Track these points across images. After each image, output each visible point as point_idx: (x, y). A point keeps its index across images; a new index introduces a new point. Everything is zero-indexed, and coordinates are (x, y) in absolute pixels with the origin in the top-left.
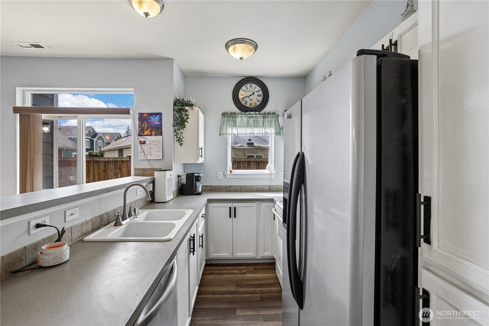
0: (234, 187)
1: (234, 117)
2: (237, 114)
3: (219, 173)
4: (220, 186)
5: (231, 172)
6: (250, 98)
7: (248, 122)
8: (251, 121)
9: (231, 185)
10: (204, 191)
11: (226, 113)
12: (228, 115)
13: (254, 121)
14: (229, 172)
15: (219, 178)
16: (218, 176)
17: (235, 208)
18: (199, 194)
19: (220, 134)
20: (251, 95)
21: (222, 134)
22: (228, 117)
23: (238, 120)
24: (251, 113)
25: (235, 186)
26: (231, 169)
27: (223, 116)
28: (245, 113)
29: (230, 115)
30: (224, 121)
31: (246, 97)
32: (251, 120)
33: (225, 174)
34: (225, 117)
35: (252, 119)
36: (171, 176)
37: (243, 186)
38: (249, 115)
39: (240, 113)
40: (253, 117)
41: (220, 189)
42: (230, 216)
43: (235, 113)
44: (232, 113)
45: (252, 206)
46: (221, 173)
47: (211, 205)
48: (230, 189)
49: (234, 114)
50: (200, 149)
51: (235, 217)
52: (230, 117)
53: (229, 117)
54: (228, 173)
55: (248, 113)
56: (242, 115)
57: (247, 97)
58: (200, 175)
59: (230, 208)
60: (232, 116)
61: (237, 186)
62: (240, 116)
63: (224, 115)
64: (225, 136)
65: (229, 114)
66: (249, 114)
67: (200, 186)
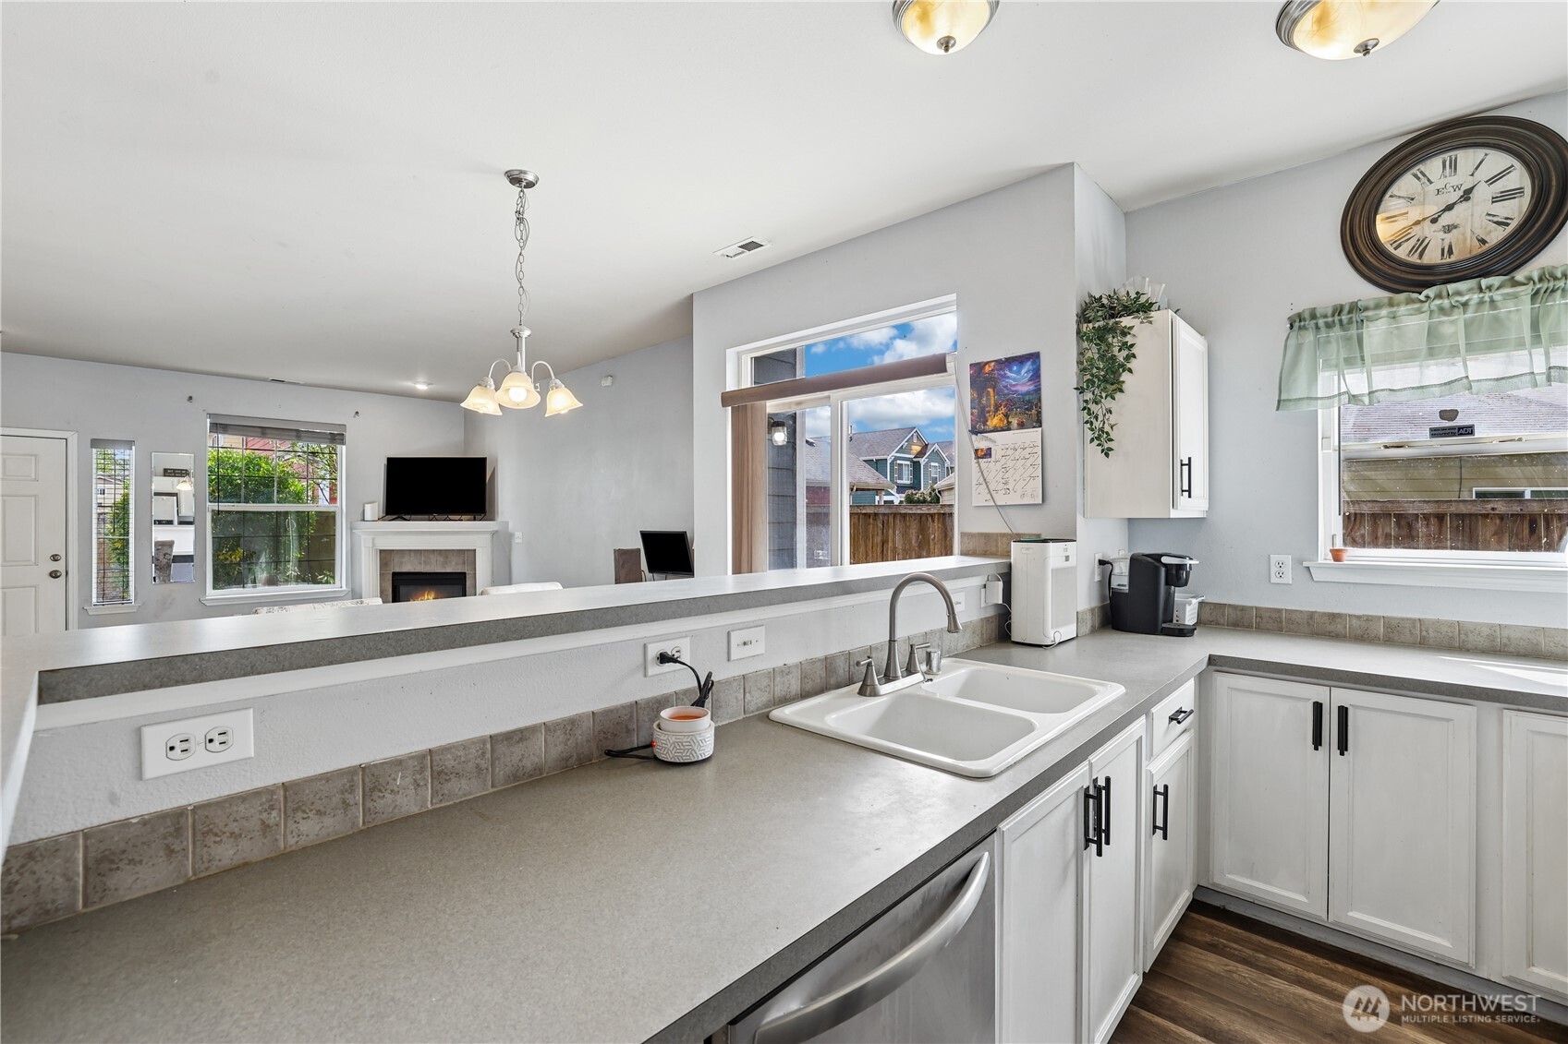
0: (1354, 621)
1: (1350, 321)
2: (1366, 309)
3: (1274, 558)
4: (1279, 611)
5: (1337, 555)
6: (1447, 219)
7: (1432, 333)
8: (1453, 327)
9: (1336, 611)
10: (1210, 622)
11: (1307, 315)
12: (1321, 322)
13: (1468, 324)
14: (1324, 556)
15: (1274, 580)
16: (1274, 569)
17: (1343, 712)
18: (1183, 632)
19: (1279, 401)
20: (1450, 208)
21: (1290, 400)
22: (1317, 327)
23: (1375, 333)
24: (1451, 287)
25: (1359, 617)
26: (1339, 545)
27: (1292, 327)
28: (1415, 295)
29: (1330, 319)
30: (1299, 347)
31: (1417, 223)
32: (1452, 322)
33: (1306, 564)
34: (1302, 333)
35: (1459, 316)
36: (1067, 558)
37: (1403, 619)
38: (1438, 302)
39: (1386, 301)
40: (1465, 305)
41: (1281, 622)
42: (1317, 742)
43: (1354, 308)
44: (1338, 310)
45: (1448, 720)
46: (1288, 560)
47: (1224, 681)
48: (1331, 628)
49: (1350, 312)
50: (1182, 465)
51: (1343, 747)
52: (1329, 326)
53: (1323, 329)
54: (1320, 561)
55: (1431, 292)
56: (1398, 305)
57: (1428, 222)
58: (1188, 562)
59: (1318, 708)
60: (1341, 321)
61: (1369, 619)
62: (1384, 312)
63: (1297, 324)
64: (1305, 407)
65: (1325, 316)
66: (1439, 296)
67: (1190, 604)
